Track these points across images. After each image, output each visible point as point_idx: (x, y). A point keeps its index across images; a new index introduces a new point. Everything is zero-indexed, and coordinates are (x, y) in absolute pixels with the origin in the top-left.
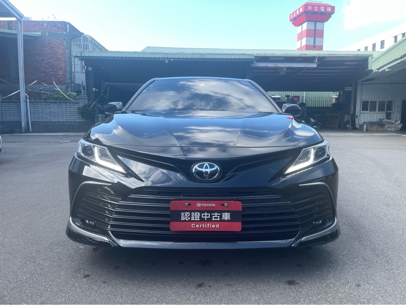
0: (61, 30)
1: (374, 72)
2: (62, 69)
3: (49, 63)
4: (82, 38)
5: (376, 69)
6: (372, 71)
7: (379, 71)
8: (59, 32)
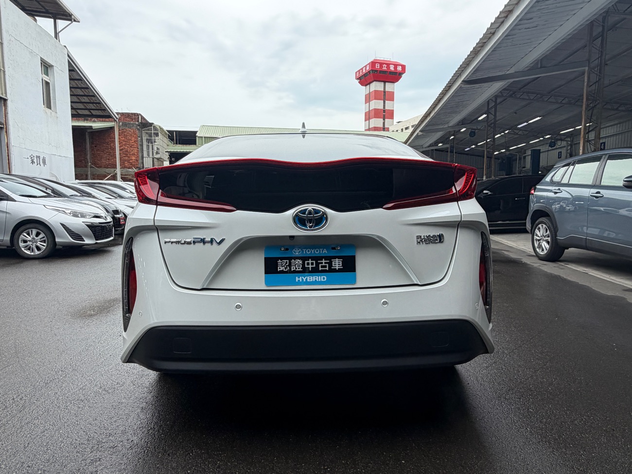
0: (134, 120)
2: (135, 154)
3: (123, 149)
4: (152, 127)
8: (132, 122)
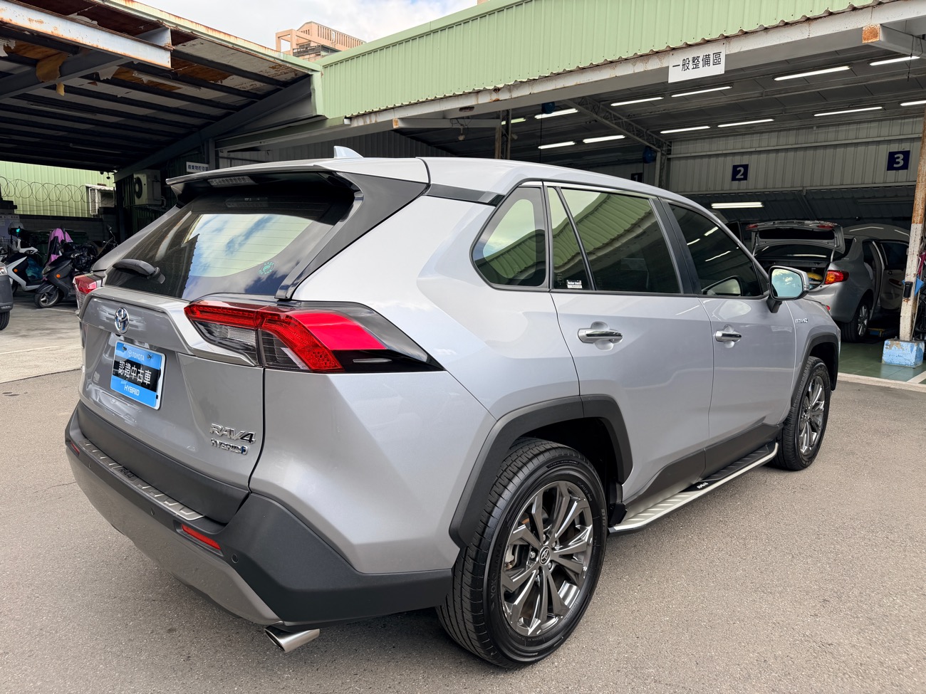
1: (328, 124)
5: (346, 118)
6: (321, 120)
7: (352, 126)
